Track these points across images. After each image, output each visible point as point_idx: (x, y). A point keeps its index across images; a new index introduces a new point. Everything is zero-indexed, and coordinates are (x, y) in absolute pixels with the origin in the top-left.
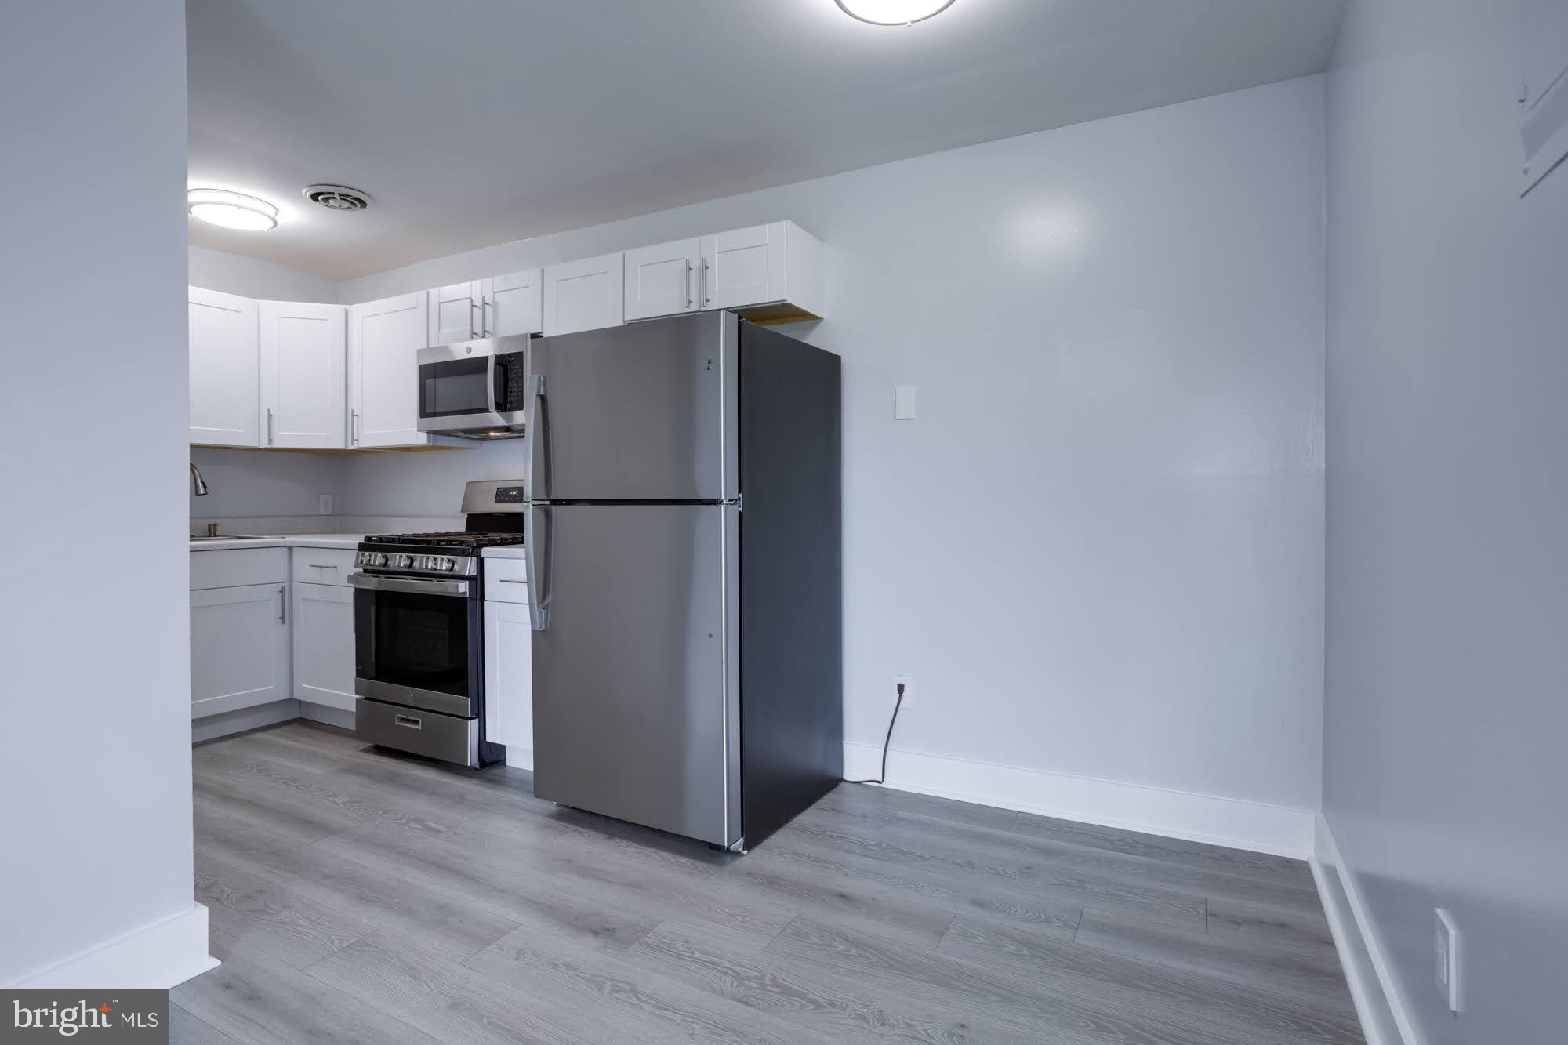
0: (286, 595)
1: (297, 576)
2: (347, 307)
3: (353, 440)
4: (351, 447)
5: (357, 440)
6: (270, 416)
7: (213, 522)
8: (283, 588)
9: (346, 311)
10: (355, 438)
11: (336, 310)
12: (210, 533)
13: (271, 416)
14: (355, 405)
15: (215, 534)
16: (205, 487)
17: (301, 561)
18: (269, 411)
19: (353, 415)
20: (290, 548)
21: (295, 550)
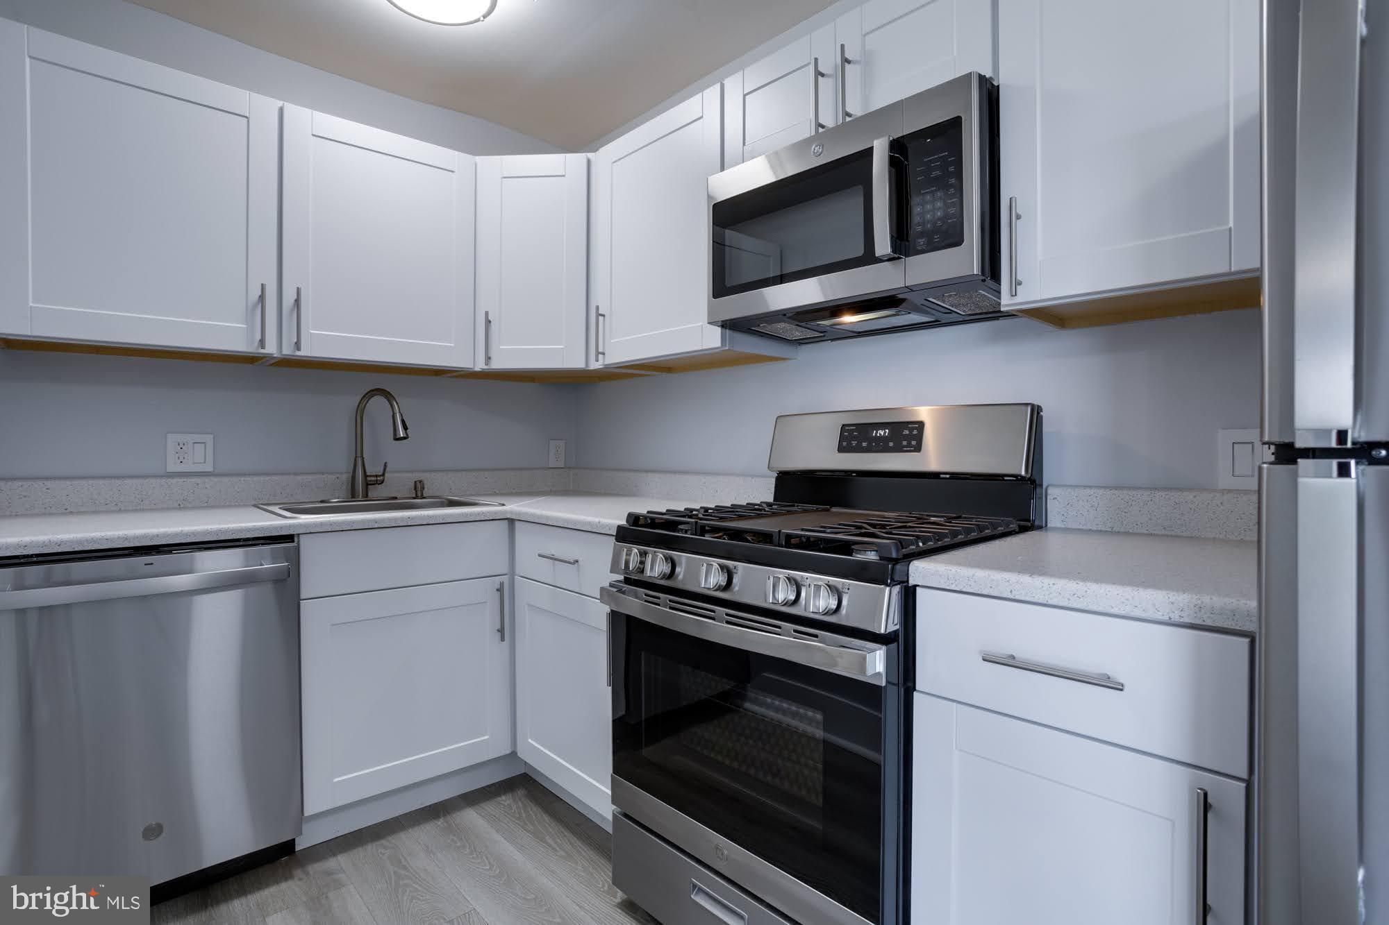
0: (505, 595)
1: (520, 568)
2: (590, 155)
3: (598, 353)
4: (595, 365)
5: (603, 354)
6: (488, 322)
7: (418, 476)
8: (502, 584)
9: (589, 162)
10: (600, 350)
11: (573, 162)
12: (416, 494)
13: (490, 322)
14: (600, 298)
15: (422, 495)
16: (405, 428)
17: (528, 543)
18: (487, 313)
19: (599, 315)
20: (511, 522)
21: (518, 524)
